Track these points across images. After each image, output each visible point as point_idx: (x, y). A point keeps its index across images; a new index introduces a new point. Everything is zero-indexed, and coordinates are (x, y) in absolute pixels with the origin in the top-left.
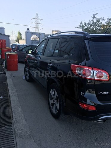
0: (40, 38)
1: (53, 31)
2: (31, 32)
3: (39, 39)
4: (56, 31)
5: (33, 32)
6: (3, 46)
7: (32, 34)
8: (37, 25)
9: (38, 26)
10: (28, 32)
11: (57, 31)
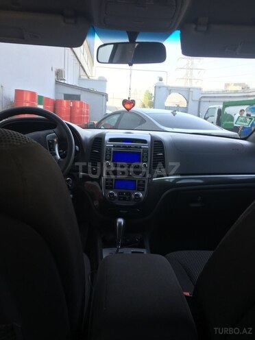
0: (190, 101)
1: (227, 85)
2: (167, 87)
3: (188, 102)
4: (235, 85)
5: (172, 87)
6: (76, 116)
7: (170, 90)
8: (190, 72)
9: (191, 74)
10: (160, 87)
11: (240, 84)
